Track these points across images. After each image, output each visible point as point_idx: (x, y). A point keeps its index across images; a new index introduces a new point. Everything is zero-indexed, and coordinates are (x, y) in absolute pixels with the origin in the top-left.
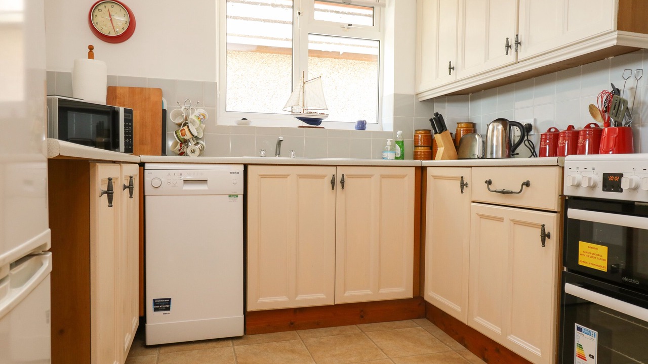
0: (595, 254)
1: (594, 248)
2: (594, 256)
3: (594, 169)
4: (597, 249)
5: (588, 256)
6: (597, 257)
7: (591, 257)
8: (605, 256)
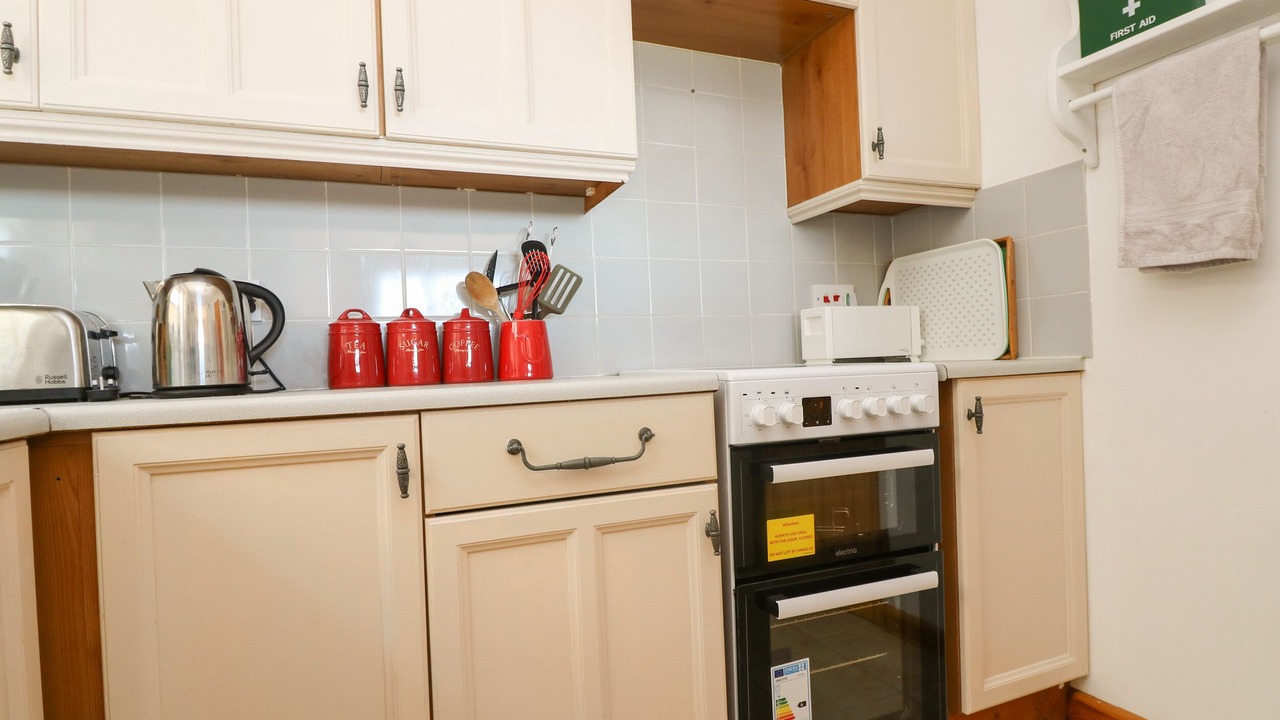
0: (795, 534)
1: (793, 524)
2: (794, 536)
3: (787, 393)
4: (797, 523)
5: (784, 541)
6: (797, 536)
7: (789, 540)
8: (811, 531)
